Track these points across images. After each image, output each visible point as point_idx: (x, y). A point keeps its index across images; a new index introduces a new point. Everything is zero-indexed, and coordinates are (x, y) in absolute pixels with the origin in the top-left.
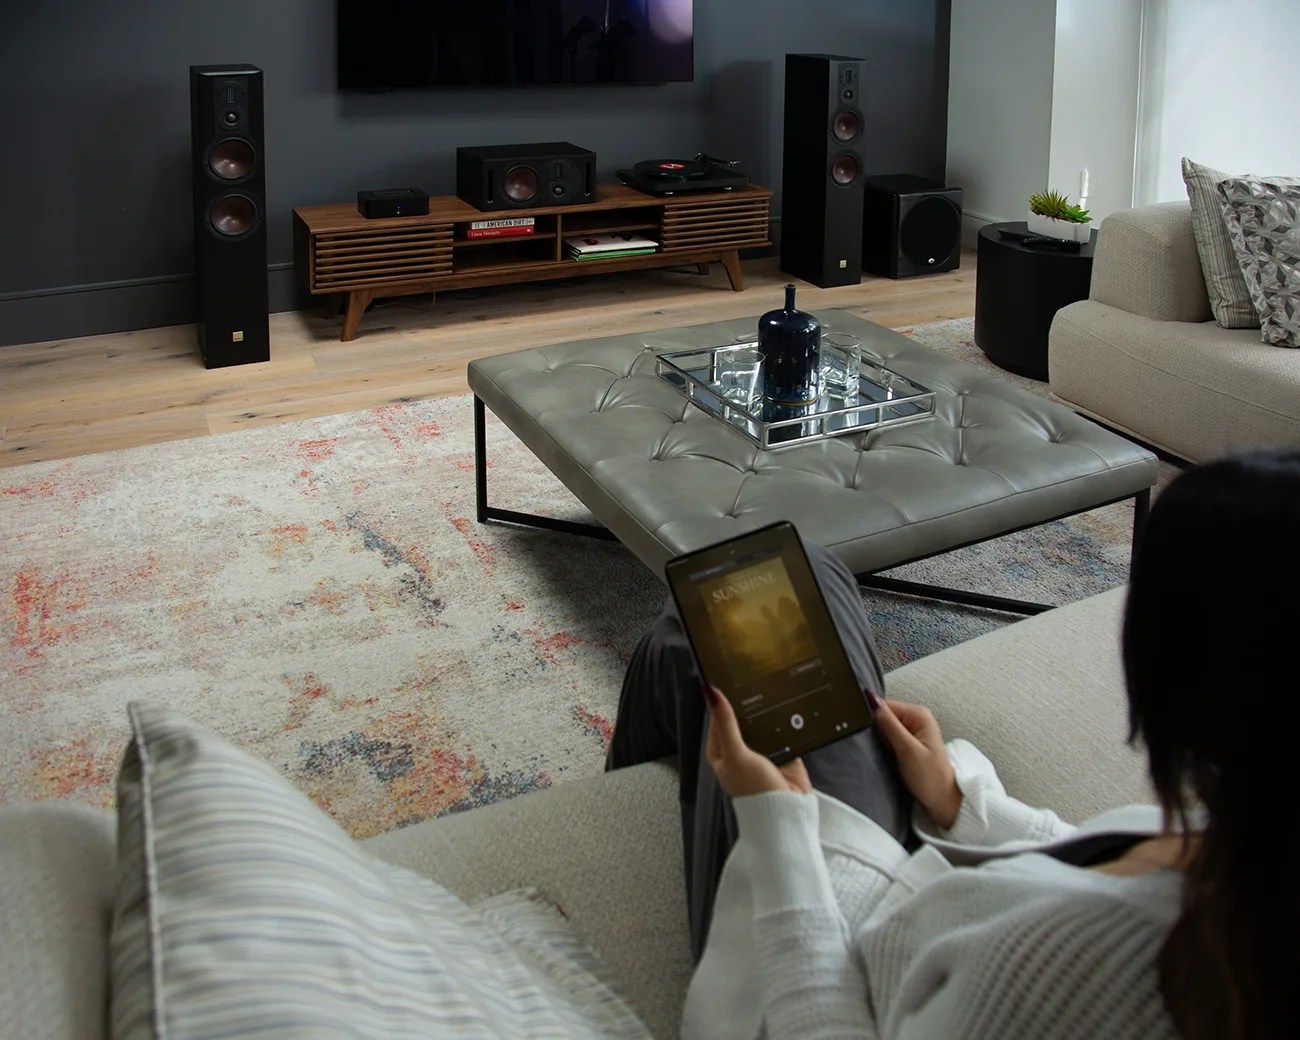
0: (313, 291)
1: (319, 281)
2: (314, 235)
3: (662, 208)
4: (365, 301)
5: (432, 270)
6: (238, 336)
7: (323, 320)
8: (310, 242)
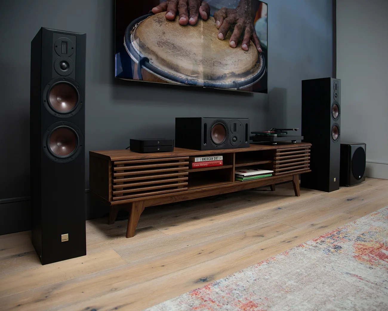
0: (112, 203)
1: (115, 196)
2: (113, 162)
3: (275, 151)
4: (141, 209)
5: (176, 187)
6: (65, 237)
7: (107, 225)
8: (110, 167)
